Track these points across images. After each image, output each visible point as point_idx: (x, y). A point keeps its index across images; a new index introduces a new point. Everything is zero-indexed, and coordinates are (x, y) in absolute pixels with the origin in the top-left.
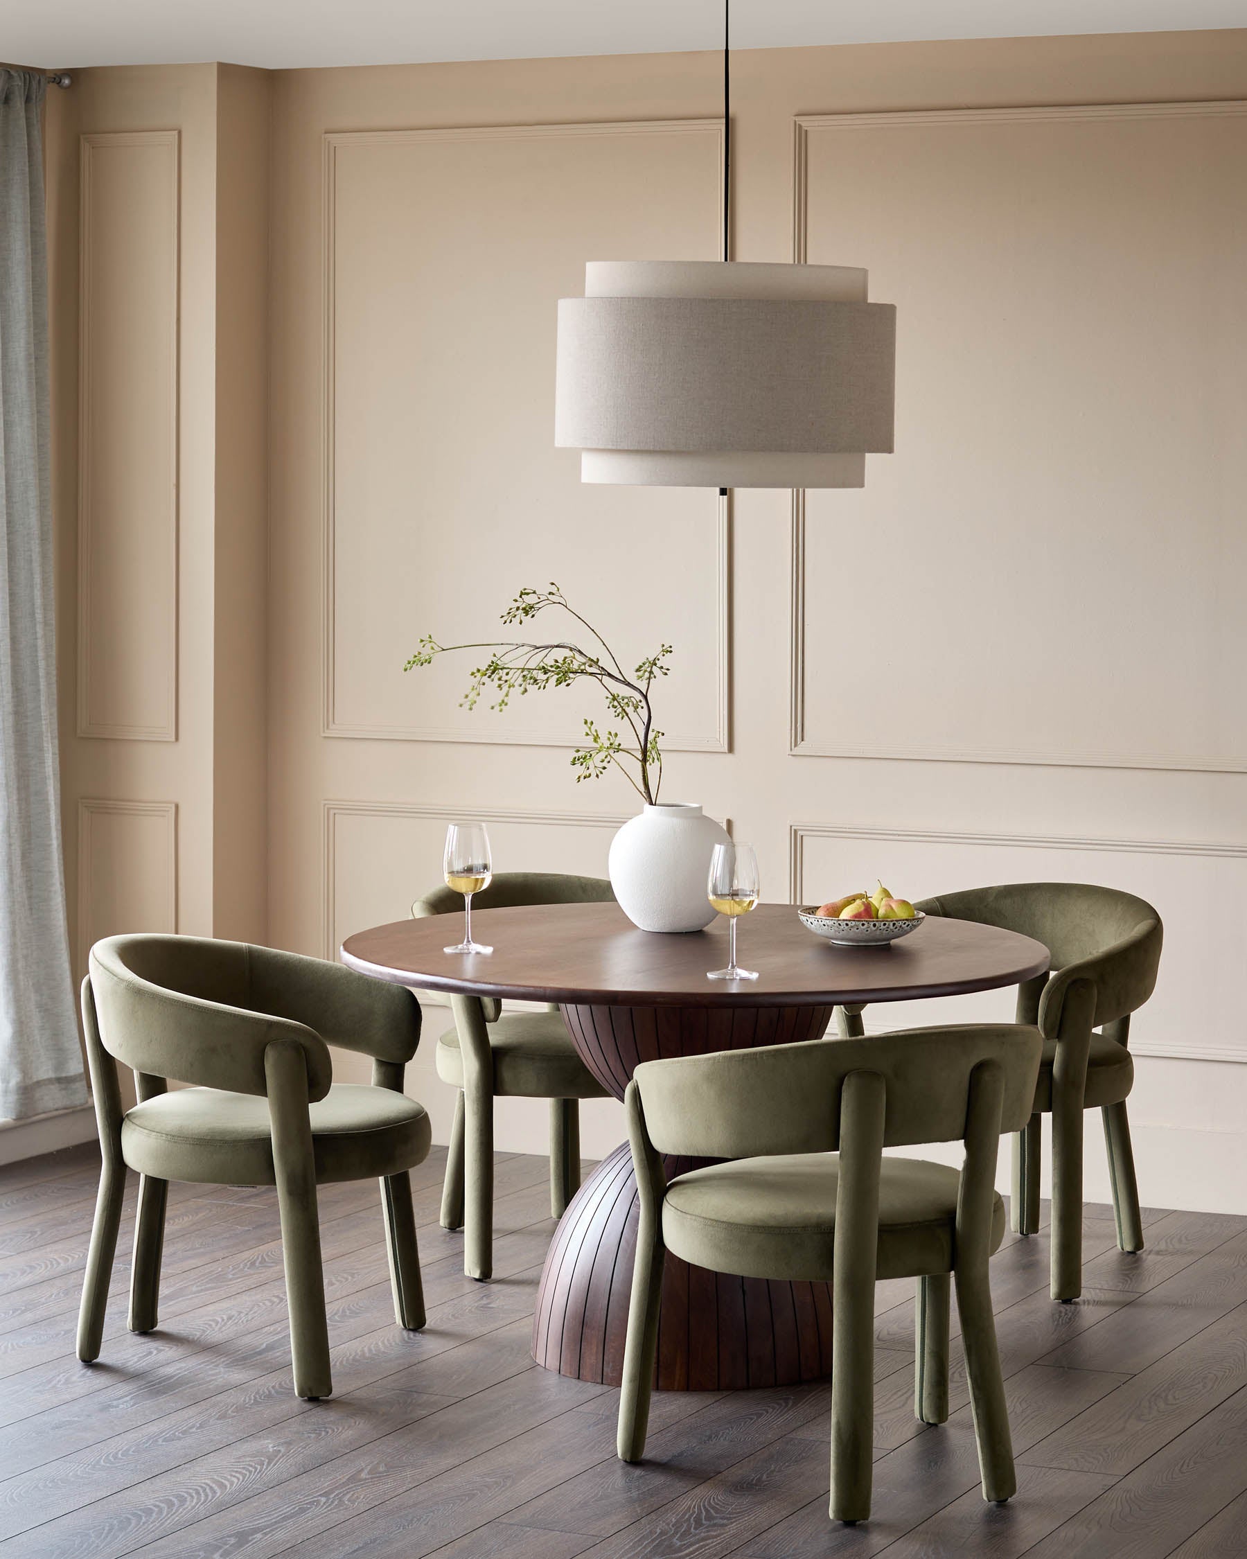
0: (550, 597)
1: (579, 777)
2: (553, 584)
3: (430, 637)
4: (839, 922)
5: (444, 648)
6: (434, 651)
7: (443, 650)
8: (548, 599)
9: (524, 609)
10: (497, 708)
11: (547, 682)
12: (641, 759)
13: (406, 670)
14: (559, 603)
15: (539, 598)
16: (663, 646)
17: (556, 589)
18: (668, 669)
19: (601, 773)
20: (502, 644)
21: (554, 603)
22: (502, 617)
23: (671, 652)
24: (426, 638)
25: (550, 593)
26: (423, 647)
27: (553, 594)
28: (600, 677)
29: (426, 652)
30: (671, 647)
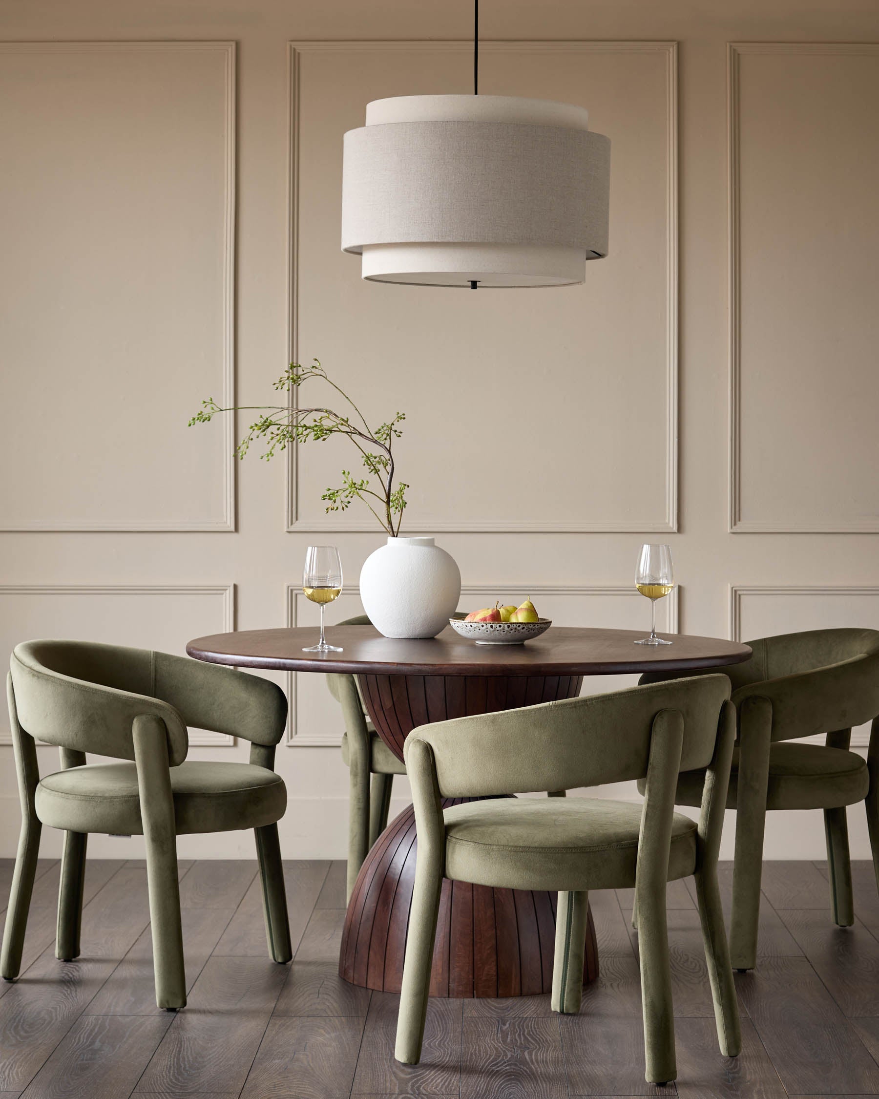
0: (314, 370)
1: (327, 509)
2: (316, 360)
3: (211, 400)
4: (466, 624)
5: (222, 409)
6: (213, 411)
7: (221, 410)
8: (311, 372)
9: (292, 379)
10: (265, 458)
11: (307, 436)
12: (386, 501)
13: (190, 425)
14: (321, 375)
15: (303, 371)
16: (398, 413)
17: (318, 364)
18: (401, 433)
19: (347, 507)
20: (269, 408)
21: (317, 375)
22: (275, 384)
23: (404, 418)
24: (208, 400)
25: (313, 367)
26: (205, 407)
27: (316, 368)
28: (350, 434)
29: (207, 411)
30: (404, 414)
